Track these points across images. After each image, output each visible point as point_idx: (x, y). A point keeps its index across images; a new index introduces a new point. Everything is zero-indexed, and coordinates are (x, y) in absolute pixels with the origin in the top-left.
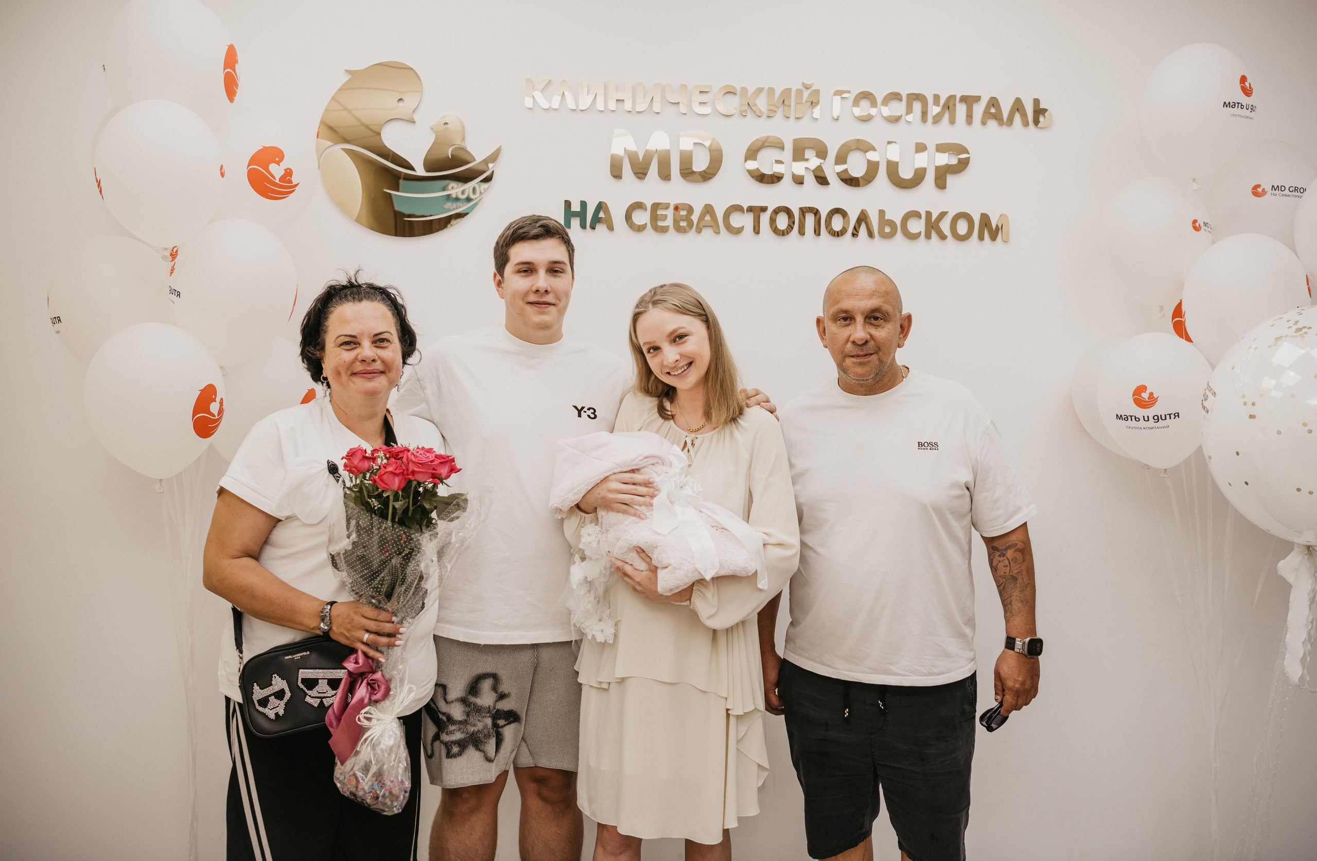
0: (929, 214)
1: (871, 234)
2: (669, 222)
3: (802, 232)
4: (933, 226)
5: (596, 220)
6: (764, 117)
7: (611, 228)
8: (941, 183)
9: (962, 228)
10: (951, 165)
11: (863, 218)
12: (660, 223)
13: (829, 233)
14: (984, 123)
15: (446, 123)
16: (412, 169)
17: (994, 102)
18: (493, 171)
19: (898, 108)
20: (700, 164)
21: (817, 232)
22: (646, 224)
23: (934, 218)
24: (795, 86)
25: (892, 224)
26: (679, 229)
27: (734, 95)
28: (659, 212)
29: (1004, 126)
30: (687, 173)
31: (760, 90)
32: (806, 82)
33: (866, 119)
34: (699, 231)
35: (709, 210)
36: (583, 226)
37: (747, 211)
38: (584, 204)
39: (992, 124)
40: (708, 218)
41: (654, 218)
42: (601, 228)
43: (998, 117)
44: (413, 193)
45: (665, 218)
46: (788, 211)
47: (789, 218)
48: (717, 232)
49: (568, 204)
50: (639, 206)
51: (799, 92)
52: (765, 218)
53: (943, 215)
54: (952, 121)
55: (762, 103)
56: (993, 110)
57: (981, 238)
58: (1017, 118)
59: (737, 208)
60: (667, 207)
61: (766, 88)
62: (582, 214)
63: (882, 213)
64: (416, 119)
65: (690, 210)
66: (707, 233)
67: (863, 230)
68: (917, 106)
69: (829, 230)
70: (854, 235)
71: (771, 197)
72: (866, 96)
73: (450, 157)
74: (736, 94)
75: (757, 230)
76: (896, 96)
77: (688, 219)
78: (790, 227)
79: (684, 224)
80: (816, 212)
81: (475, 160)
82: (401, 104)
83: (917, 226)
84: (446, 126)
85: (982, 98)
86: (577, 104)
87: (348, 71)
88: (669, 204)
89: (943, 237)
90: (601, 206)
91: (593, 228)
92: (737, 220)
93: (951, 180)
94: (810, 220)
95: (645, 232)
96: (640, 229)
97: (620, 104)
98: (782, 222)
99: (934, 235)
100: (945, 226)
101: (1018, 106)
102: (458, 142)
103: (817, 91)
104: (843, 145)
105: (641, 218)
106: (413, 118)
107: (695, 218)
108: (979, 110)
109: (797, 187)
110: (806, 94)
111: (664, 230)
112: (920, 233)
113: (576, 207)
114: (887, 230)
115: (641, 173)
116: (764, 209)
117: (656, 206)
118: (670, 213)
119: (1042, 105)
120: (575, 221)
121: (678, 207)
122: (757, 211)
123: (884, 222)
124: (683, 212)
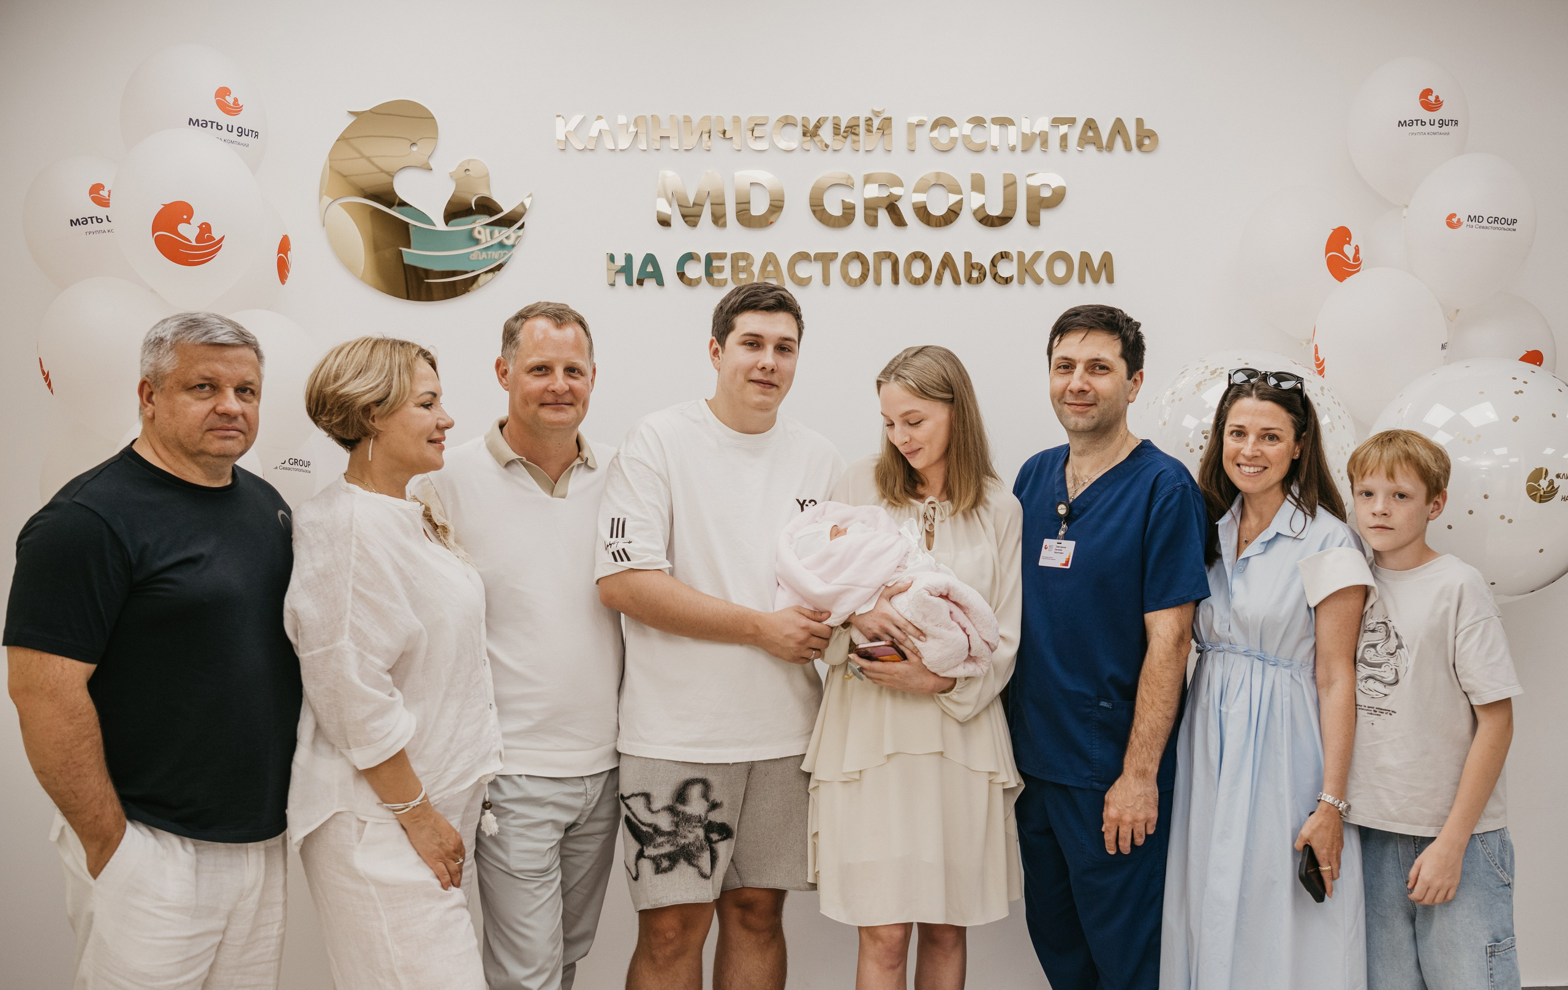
0: (1021, 255)
1: (956, 281)
2: (727, 274)
3: (878, 282)
4: (1027, 269)
5: (643, 276)
6: (830, 149)
7: (660, 283)
8: (1033, 221)
9: (1060, 270)
10: (1044, 197)
11: (947, 262)
12: (717, 277)
13: (911, 282)
14: (1081, 150)
15: (467, 170)
16: (432, 224)
17: (1090, 124)
18: (523, 224)
19: (981, 135)
20: (759, 208)
21: (896, 281)
22: (700, 278)
23: (1027, 259)
24: (864, 115)
25: (981, 268)
27: (795, 127)
28: (715, 263)
29: (1104, 151)
30: (746, 218)
31: (821, 120)
32: (877, 109)
33: (945, 149)
35: (771, 259)
36: (629, 283)
37: (815, 259)
38: (629, 258)
39: (1091, 149)
40: (770, 268)
41: (710, 270)
42: (650, 284)
43: (1096, 142)
44: (434, 251)
45: (720, 269)
46: (858, 256)
47: (862, 263)
49: (612, 258)
50: (689, 257)
51: (869, 120)
52: (835, 268)
53: (1038, 255)
54: (1044, 148)
55: (826, 131)
56: (1090, 134)
57: (1082, 280)
58: (1119, 142)
59: (803, 256)
60: (722, 256)
61: (831, 118)
62: (626, 270)
63: (968, 256)
64: (432, 166)
65: (750, 260)
67: (947, 276)
69: (909, 278)
70: (939, 279)
71: (841, 242)
72: (944, 122)
73: (474, 208)
74: (796, 125)
75: (826, 281)
76: (979, 121)
77: (747, 269)
78: (864, 277)
80: (893, 258)
81: (502, 211)
82: (414, 149)
83: (1006, 269)
84: (468, 173)
85: (1077, 119)
86: (616, 144)
87: (349, 112)
88: (726, 254)
89: (1038, 281)
90: (650, 259)
91: (640, 282)
92: (803, 270)
93: (1045, 216)
94: (886, 268)
95: (700, 286)
96: (694, 283)
97: (665, 141)
98: (855, 270)
99: (1028, 280)
100: (1041, 269)
101: (1119, 128)
102: (484, 193)
103: (890, 119)
104: (922, 179)
105: (695, 270)
106: (428, 163)
107: (756, 269)
108: (1074, 134)
109: (870, 231)
110: (876, 123)
111: (722, 284)
112: (1011, 278)
113: (620, 262)
114: (975, 274)
115: (691, 218)
116: (835, 255)
117: (710, 258)
118: (727, 264)
119: (1147, 126)
120: (621, 280)
121: (736, 257)
122: (826, 259)
123: (971, 266)
124: (742, 263)
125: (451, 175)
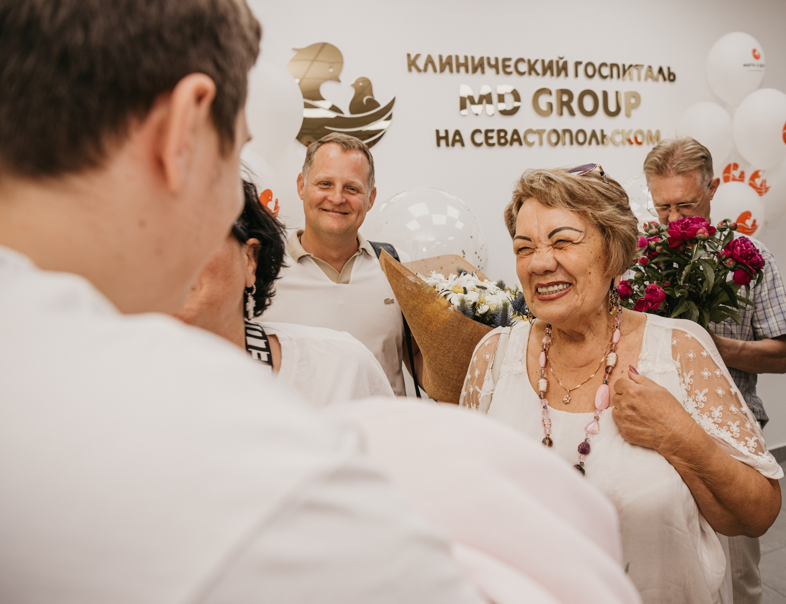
0: (623, 131)
1: (598, 143)
2: (494, 140)
3: (564, 144)
4: (626, 138)
5: (454, 141)
6: (541, 75)
7: (463, 145)
8: (628, 115)
9: (639, 139)
10: (632, 103)
11: (594, 134)
12: (491, 141)
13: (577, 143)
14: (646, 79)
16: (342, 113)
17: (650, 68)
18: (392, 113)
19: (605, 71)
20: (509, 104)
21: (572, 143)
22: (482, 142)
23: (627, 133)
24: (555, 59)
25: (607, 137)
26: (500, 144)
27: (525, 63)
28: (490, 134)
29: (654, 83)
30: (503, 111)
31: (536, 61)
32: (561, 56)
33: (591, 77)
34: (511, 144)
35: (515, 132)
36: (447, 145)
37: (535, 133)
38: (447, 132)
39: (650, 80)
40: (515, 137)
41: (487, 138)
42: (458, 145)
43: (652, 77)
44: (344, 128)
45: (492, 138)
46: (555, 131)
47: (557, 135)
48: (521, 144)
49: (438, 132)
50: (477, 131)
51: (557, 62)
52: (545, 136)
53: (630, 131)
54: (631, 79)
55: (538, 67)
56: (649, 73)
57: (648, 143)
58: (661, 77)
59: (530, 131)
60: (492, 131)
61: (540, 60)
62: (446, 138)
63: (602, 131)
65: (506, 133)
66: (516, 144)
67: (594, 141)
68: (615, 70)
70: (590, 143)
71: (548, 123)
72: (591, 63)
73: (366, 104)
75: (541, 144)
76: (604, 64)
77: (504, 137)
78: (558, 141)
79: (503, 141)
80: (570, 132)
81: (380, 106)
82: (331, 69)
83: (618, 138)
85: (645, 66)
87: (293, 49)
88: (494, 129)
89: (631, 144)
90: (457, 133)
91: (453, 145)
92: (531, 138)
93: (633, 112)
94: (567, 136)
95: (482, 147)
96: (479, 145)
98: (554, 138)
99: (627, 143)
100: (632, 137)
101: (661, 71)
102: (370, 95)
104: (581, 92)
105: (480, 138)
106: (339, 79)
107: (509, 137)
108: (643, 72)
109: (560, 118)
110: (561, 64)
111: (493, 145)
112: (619, 143)
113: (442, 134)
114: (605, 141)
116: (544, 131)
117: (487, 131)
118: (494, 134)
119: (672, 70)
120: (443, 142)
121: (499, 131)
122: (540, 133)
123: (603, 136)
124: (502, 134)
125: (353, 85)
